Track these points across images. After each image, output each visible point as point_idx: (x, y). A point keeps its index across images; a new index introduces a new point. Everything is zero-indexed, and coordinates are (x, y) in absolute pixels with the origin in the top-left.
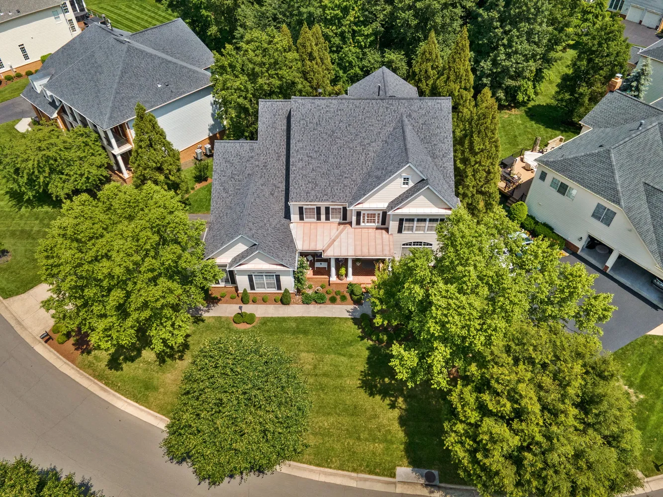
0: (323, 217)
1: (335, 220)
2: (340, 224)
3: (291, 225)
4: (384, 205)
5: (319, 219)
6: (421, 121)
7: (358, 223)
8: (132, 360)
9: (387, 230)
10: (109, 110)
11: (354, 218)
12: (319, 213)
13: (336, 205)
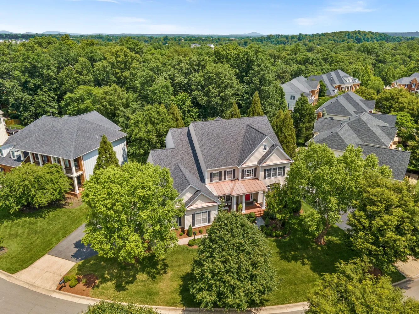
0: (223, 177)
1: (229, 179)
2: (232, 181)
3: (207, 186)
4: (255, 163)
5: (220, 179)
7: (242, 177)
8: (132, 282)
9: (258, 179)
10: (73, 149)
11: (240, 174)
12: (221, 176)
13: (229, 168)
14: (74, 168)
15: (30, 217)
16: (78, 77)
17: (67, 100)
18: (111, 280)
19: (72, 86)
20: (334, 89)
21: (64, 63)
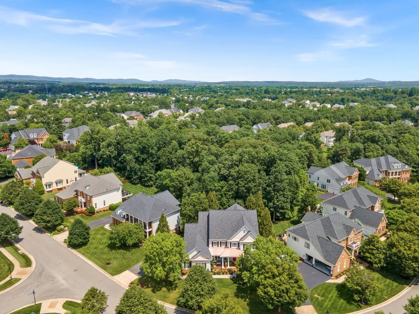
0: (219, 245)
1: (223, 247)
2: (225, 248)
3: (209, 249)
4: (238, 240)
5: (218, 246)
6: (248, 216)
7: (231, 247)
8: (159, 290)
9: (240, 249)
10: (148, 217)
11: (229, 245)
12: (218, 244)
13: (223, 240)
14: (147, 227)
15: (124, 250)
16: (169, 155)
17: (157, 176)
18: (151, 287)
19: (164, 161)
20: (379, 173)
21: (162, 145)
